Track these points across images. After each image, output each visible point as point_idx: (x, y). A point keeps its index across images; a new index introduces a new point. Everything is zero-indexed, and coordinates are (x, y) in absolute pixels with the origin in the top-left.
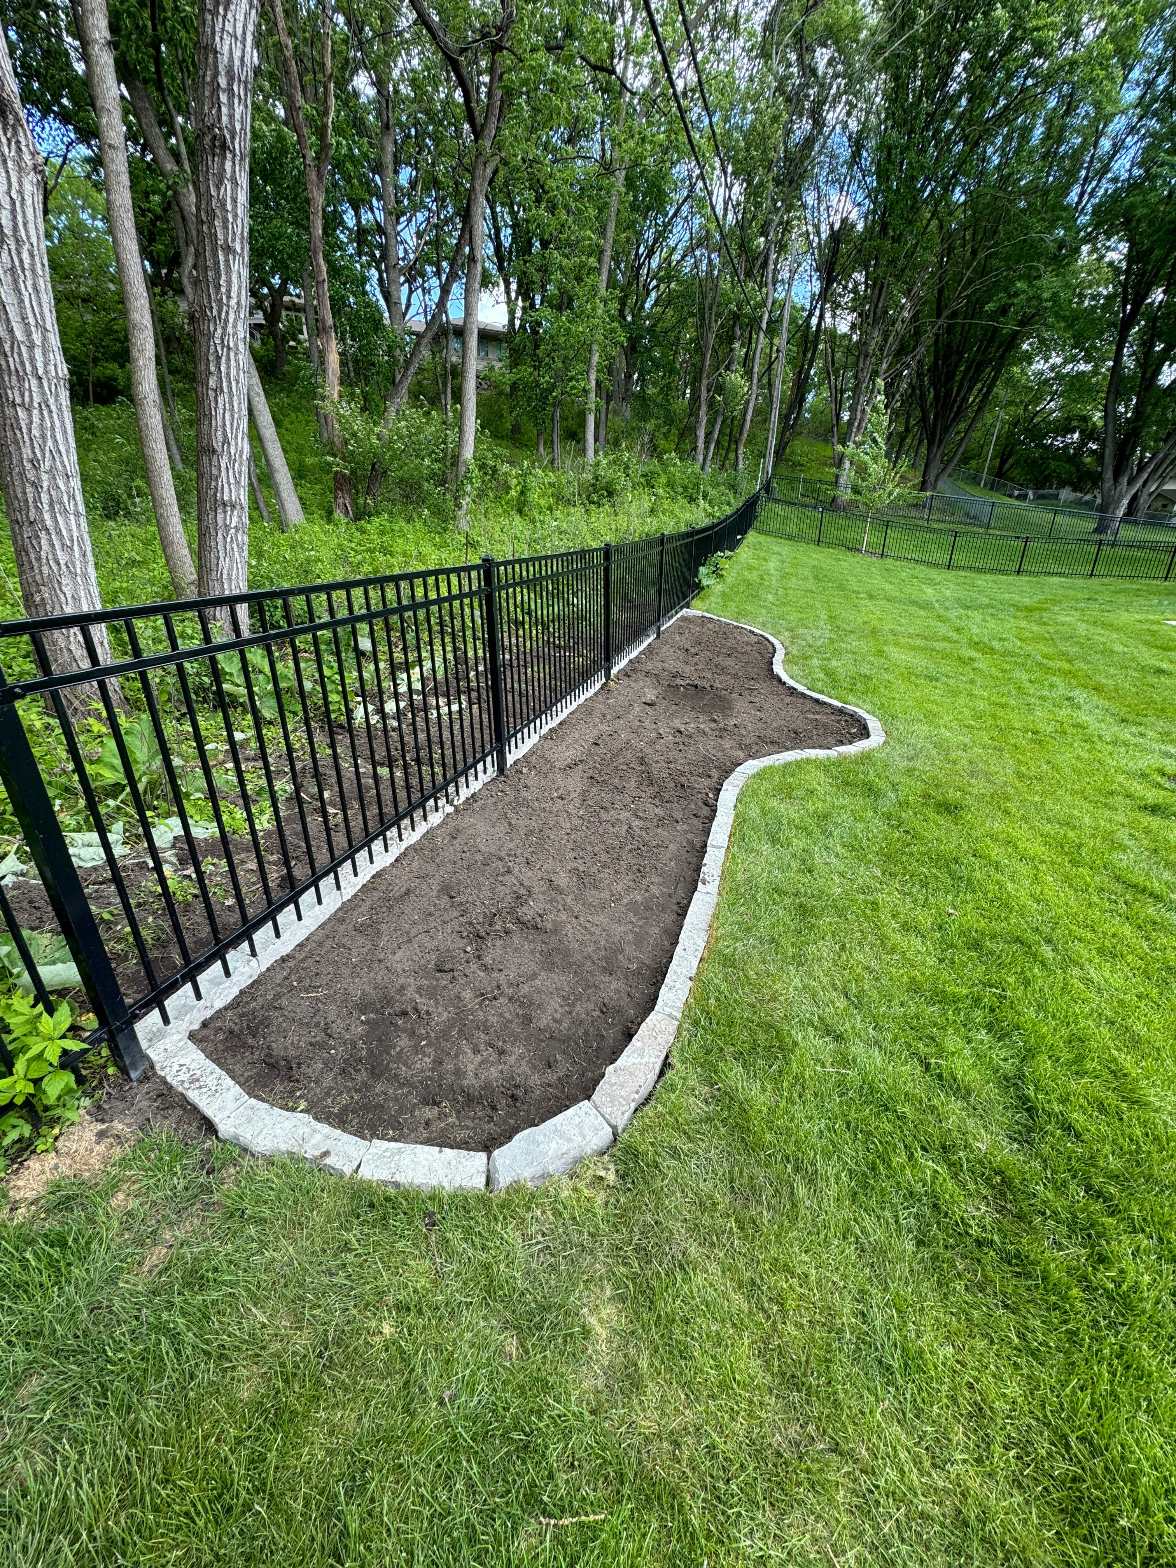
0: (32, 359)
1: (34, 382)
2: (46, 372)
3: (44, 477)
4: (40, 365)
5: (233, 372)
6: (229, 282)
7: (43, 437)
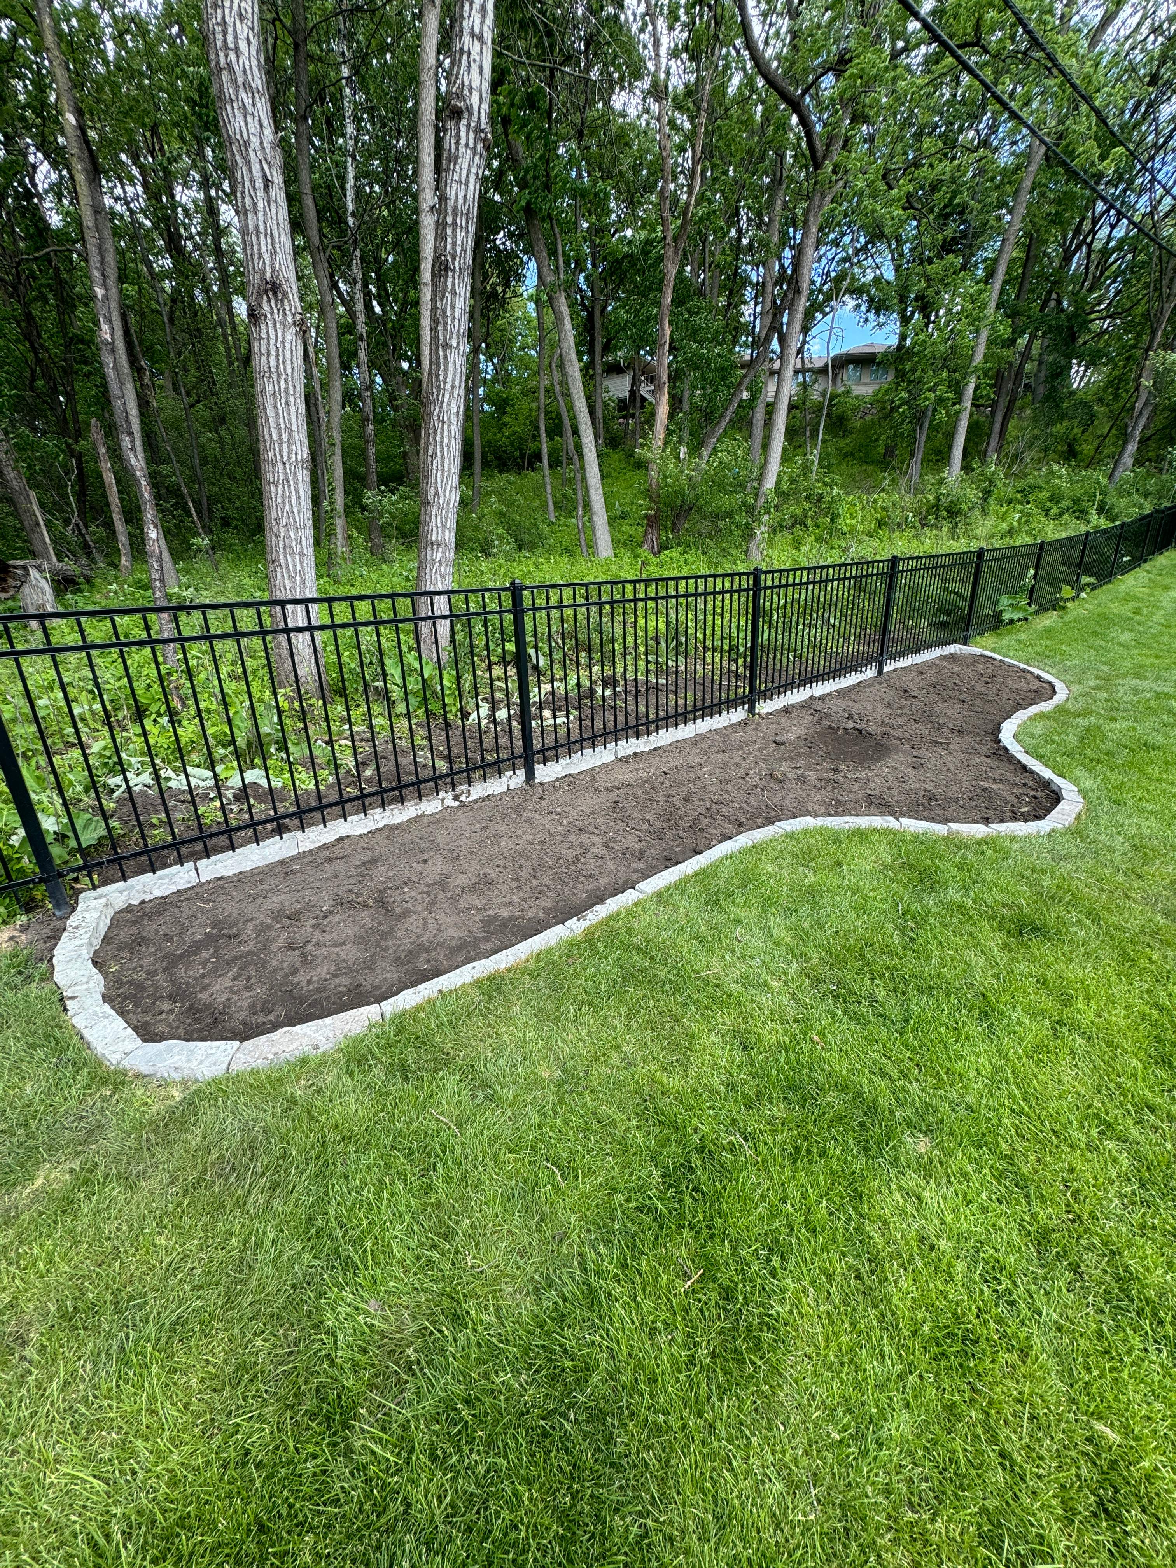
0: (281, 451)
1: (281, 467)
2: (289, 458)
3: (282, 530)
4: (285, 455)
5: (446, 440)
6: (446, 371)
7: (284, 503)
